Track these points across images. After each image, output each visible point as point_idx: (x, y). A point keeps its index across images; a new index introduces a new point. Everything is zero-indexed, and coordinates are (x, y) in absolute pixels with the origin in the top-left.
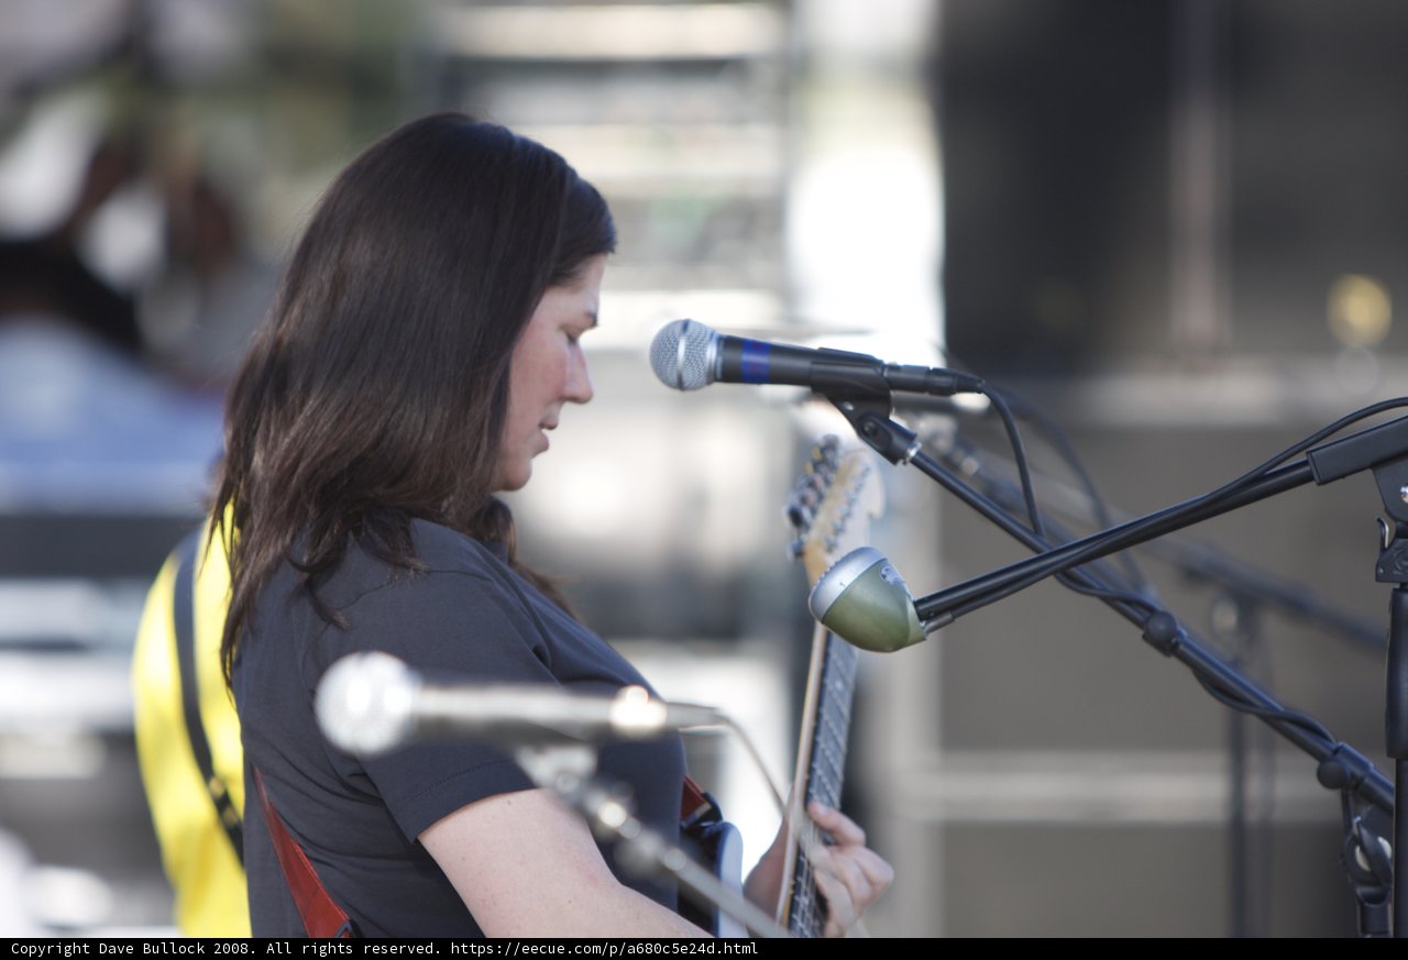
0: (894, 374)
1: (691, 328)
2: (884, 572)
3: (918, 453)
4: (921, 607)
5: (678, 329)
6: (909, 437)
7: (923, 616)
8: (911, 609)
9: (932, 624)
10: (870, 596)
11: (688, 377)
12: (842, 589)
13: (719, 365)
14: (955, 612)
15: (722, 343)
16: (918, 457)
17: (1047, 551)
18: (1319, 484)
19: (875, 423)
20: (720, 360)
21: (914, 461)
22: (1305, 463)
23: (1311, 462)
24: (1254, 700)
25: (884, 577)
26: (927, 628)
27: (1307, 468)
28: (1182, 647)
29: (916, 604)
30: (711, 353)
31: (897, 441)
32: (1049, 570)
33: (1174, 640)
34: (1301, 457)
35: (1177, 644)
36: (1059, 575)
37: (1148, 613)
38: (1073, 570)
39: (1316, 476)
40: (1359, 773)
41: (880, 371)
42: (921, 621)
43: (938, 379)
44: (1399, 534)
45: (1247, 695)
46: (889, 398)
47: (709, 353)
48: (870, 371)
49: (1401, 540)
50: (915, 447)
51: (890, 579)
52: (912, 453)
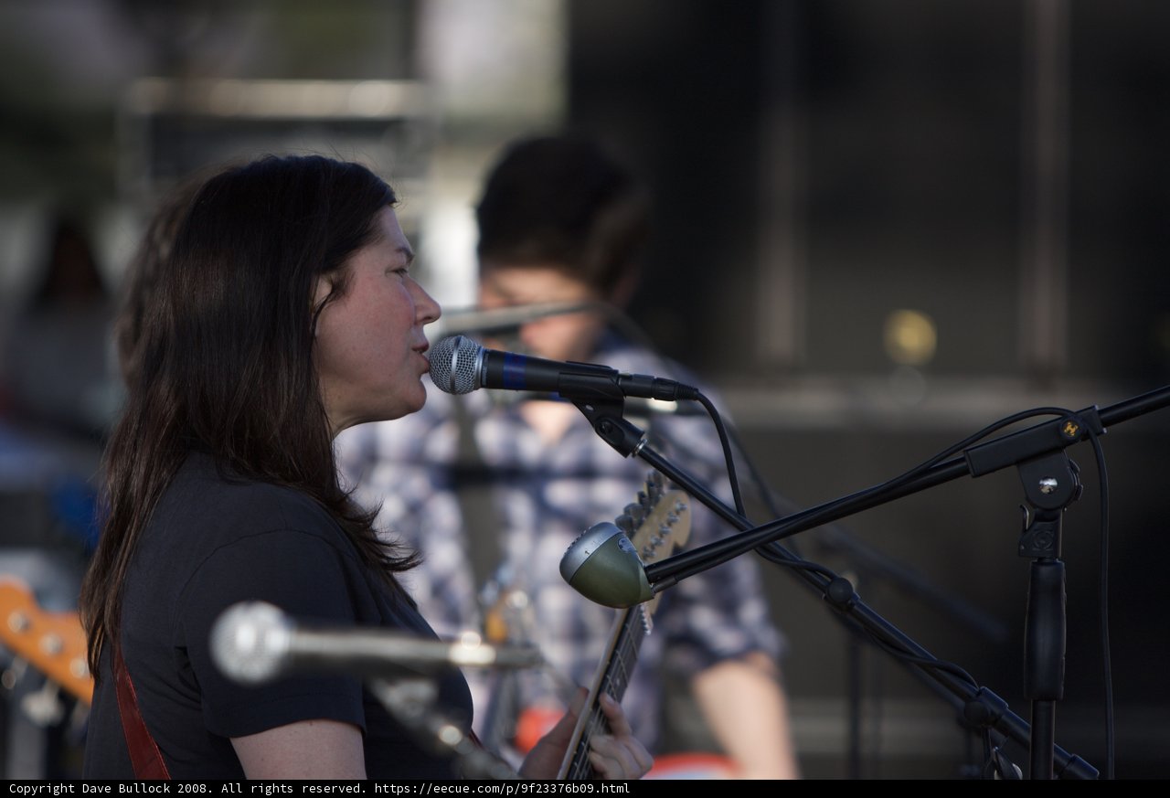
0: (627, 383)
1: (462, 343)
2: (620, 543)
3: (644, 447)
4: (650, 572)
6: (638, 434)
7: (651, 579)
8: (642, 573)
9: (659, 586)
10: (608, 562)
11: (459, 383)
12: (587, 556)
13: (485, 373)
14: (677, 577)
15: (488, 355)
16: (644, 451)
17: (750, 529)
18: (974, 477)
19: (610, 422)
20: (485, 369)
21: (641, 455)
22: (963, 460)
23: (967, 458)
24: (914, 652)
25: (621, 547)
26: (655, 588)
27: (965, 464)
28: (855, 607)
29: (646, 569)
30: (478, 363)
31: (628, 437)
32: (750, 546)
33: (850, 602)
34: (959, 455)
35: (852, 605)
36: (757, 548)
37: (829, 580)
38: (771, 544)
39: (971, 470)
40: (997, 711)
41: (615, 380)
42: (650, 583)
43: (661, 387)
44: (1037, 518)
45: (907, 646)
46: (622, 401)
47: (476, 364)
48: (607, 380)
49: (1039, 524)
50: (642, 442)
51: (625, 548)
52: (641, 447)
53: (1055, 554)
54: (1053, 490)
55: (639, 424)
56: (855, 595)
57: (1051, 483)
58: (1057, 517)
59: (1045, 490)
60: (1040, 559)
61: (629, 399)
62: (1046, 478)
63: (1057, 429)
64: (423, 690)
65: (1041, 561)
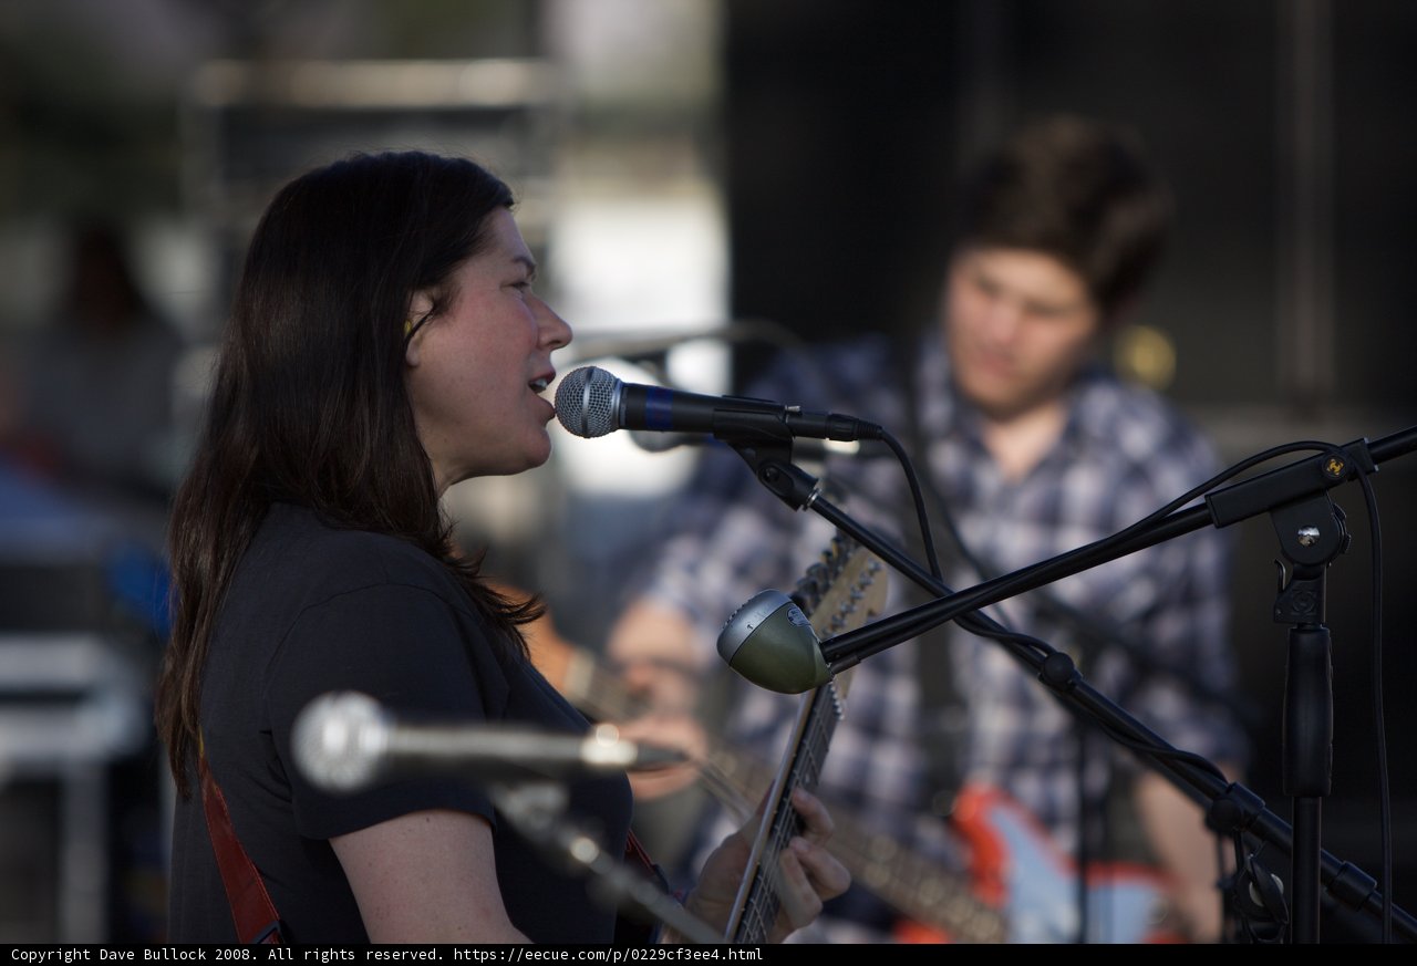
0: (795, 421)
1: (595, 375)
2: (790, 614)
3: (817, 498)
4: (827, 649)
5: (584, 374)
6: (810, 482)
7: (828, 658)
8: (817, 650)
9: (838, 666)
10: (775, 638)
11: (592, 424)
12: (750, 631)
13: (623, 411)
15: (626, 389)
16: (817, 502)
18: (1218, 527)
19: (776, 468)
20: (624, 406)
22: (1203, 507)
23: (1209, 505)
24: (1151, 741)
25: (791, 619)
26: (833, 669)
27: (1206, 511)
28: (1077, 688)
30: (615, 400)
31: (798, 486)
32: (953, 612)
33: (1070, 681)
35: (1073, 684)
37: (1045, 655)
38: (973, 613)
39: (1215, 519)
40: (1252, 810)
41: (781, 418)
42: (827, 661)
43: (838, 425)
44: (1296, 576)
45: (1142, 735)
46: (790, 443)
47: (613, 401)
48: (771, 418)
49: (1298, 582)
50: (816, 491)
51: (796, 621)
52: (813, 498)
53: (1318, 618)
54: (1315, 541)
55: (811, 469)
56: (1076, 673)
57: (1313, 532)
58: (1321, 573)
59: (1305, 542)
60: (1301, 625)
61: (798, 440)
62: (1306, 527)
63: (1319, 467)
64: (549, 797)
65: (1301, 628)
